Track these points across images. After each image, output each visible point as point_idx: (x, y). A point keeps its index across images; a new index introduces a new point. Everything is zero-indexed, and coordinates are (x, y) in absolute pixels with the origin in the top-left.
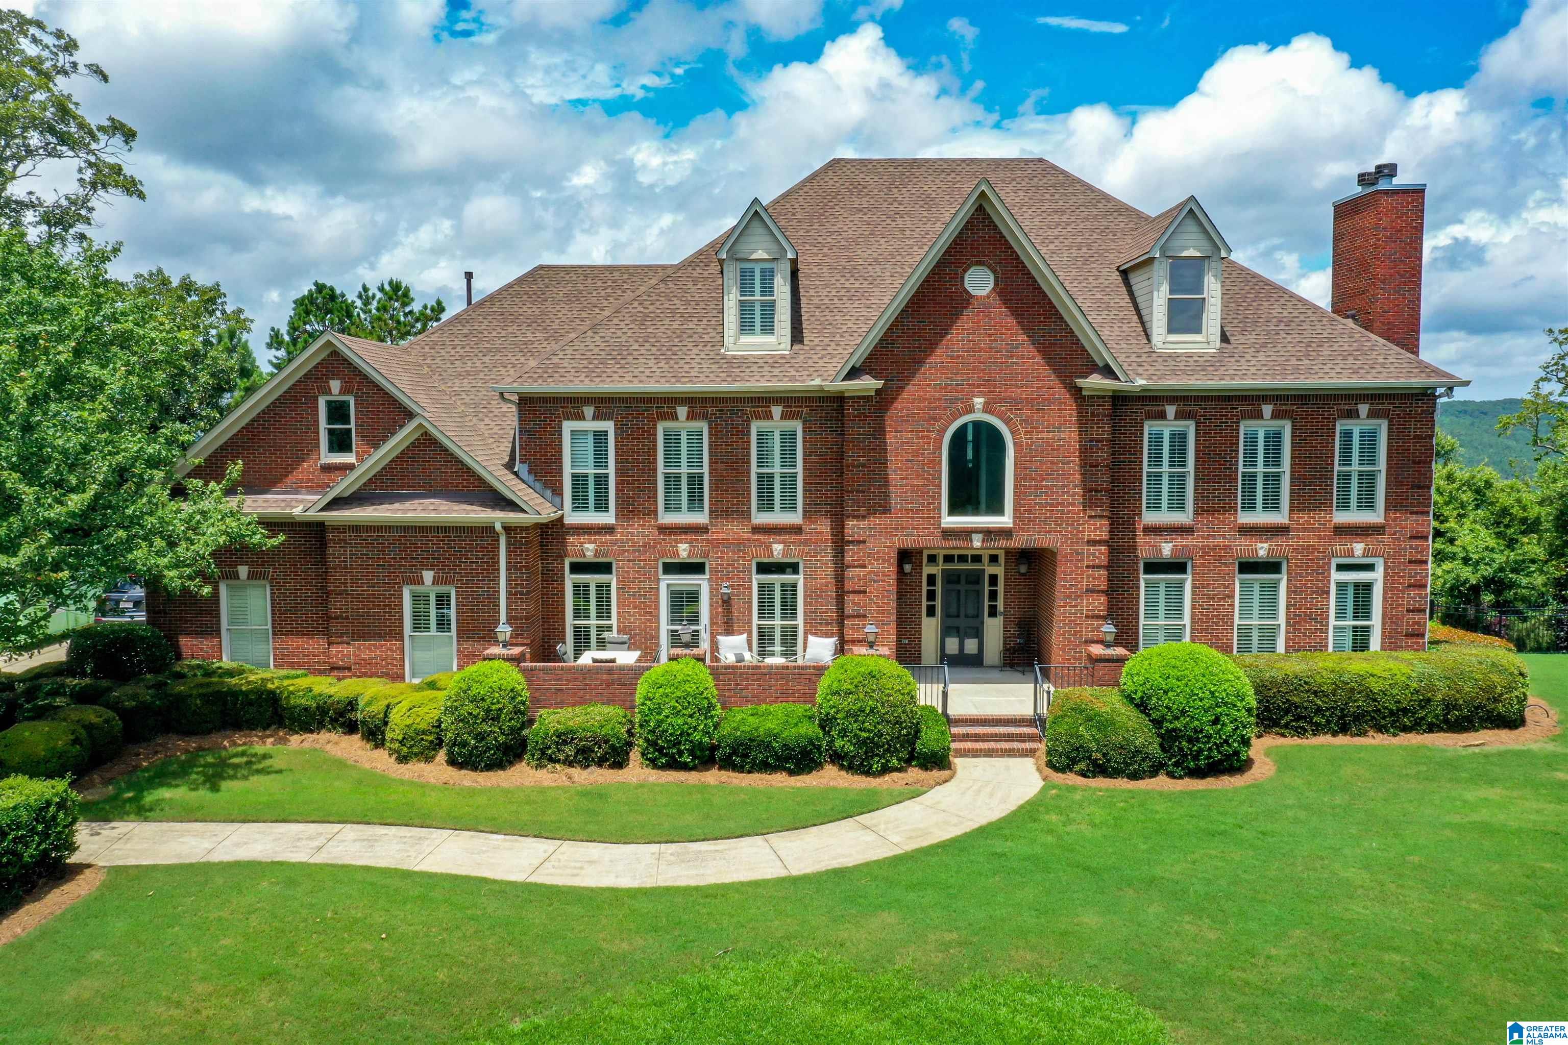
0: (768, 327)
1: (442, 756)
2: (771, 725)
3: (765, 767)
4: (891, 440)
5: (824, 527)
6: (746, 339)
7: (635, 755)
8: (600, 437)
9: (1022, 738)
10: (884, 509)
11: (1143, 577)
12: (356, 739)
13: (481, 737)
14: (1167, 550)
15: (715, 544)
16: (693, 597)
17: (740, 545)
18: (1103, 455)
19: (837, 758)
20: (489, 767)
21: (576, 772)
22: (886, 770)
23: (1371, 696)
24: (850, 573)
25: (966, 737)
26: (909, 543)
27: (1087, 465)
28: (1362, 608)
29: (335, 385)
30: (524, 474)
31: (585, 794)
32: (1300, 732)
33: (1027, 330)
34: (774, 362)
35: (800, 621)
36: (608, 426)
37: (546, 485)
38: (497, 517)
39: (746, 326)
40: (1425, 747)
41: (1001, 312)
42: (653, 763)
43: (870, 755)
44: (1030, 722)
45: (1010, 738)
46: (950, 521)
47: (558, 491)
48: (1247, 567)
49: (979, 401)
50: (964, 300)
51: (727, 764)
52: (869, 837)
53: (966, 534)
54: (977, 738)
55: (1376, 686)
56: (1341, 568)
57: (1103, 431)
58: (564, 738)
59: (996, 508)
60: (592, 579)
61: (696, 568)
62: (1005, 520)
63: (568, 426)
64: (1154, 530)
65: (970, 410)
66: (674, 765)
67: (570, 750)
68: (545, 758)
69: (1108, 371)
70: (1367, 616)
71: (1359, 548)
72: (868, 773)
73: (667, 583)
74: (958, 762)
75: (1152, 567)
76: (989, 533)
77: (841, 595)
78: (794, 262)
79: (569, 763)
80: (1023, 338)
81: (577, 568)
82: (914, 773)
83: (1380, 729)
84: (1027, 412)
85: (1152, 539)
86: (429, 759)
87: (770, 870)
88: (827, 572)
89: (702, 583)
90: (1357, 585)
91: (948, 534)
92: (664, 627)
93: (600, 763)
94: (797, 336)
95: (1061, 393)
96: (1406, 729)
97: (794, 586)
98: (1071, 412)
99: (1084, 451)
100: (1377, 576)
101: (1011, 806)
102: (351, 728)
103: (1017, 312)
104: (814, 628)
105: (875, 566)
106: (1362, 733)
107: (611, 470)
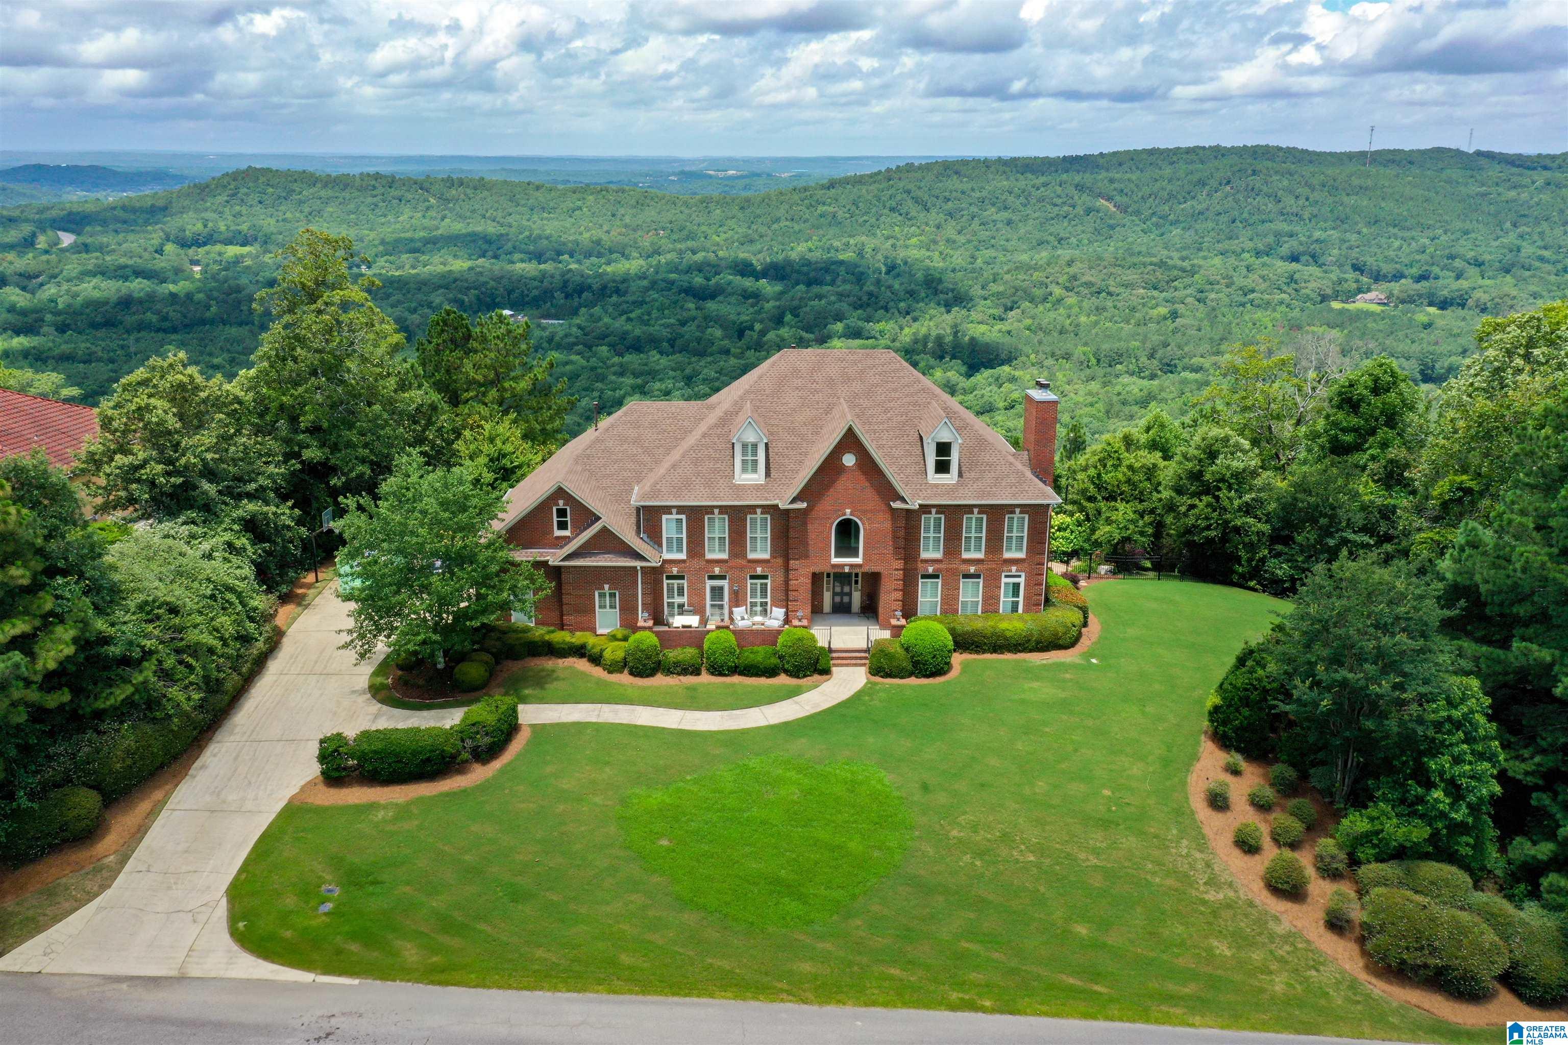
0: (755, 470)
1: (626, 671)
2: (759, 658)
3: (757, 675)
4: (809, 527)
5: (780, 561)
6: (745, 476)
7: (704, 672)
8: (679, 521)
9: (861, 658)
10: (807, 557)
11: (920, 581)
12: (584, 660)
13: (644, 665)
14: (931, 570)
15: (731, 568)
16: (721, 589)
17: (742, 568)
18: (902, 533)
19: (786, 672)
20: (647, 676)
21: (681, 678)
22: (805, 676)
23: (1006, 639)
24: (791, 583)
25: (838, 658)
26: (817, 569)
27: (895, 538)
28: (1016, 593)
29: (561, 502)
30: (645, 538)
31: (688, 688)
32: (977, 652)
33: (868, 480)
34: (757, 488)
35: (769, 600)
36: (683, 517)
37: (655, 543)
38: (638, 564)
39: (744, 470)
40: (1025, 661)
41: (858, 474)
42: (712, 674)
43: (799, 671)
44: (865, 651)
45: (856, 658)
46: (835, 560)
47: (660, 545)
48: (967, 576)
49: (848, 511)
50: (842, 469)
51: (741, 674)
52: (797, 707)
53: (843, 566)
54: (843, 658)
55: (1008, 634)
56: (1006, 576)
57: (902, 523)
58: (677, 664)
59: (857, 555)
60: (676, 582)
61: (723, 577)
62: (858, 560)
63: (664, 517)
64: (926, 561)
65: (845, 514)
66: (721, 674)
67: (679, 669)
68: (669, 672)
69: (903, 500)
70: (1018, 596)
71: (1014, 568)
72: (798, 677)
73: (709, 583)
74: (834, 669)
75: (924, 577)
76: (851, 566)
77: (787, 590)
78: (766, 444)
79: (679, 674)
80: (867, 484)
81: (668, 578)
82: (816, 677)
83: (1009, 651)
84: (869, 515)
85: (924, 565)
86: (621, 672)
87: (762, 723)
88: (780, 578)
89: (725, 583)
90: (1014, 584)
91: (834, 566)
92: (708, 602)
93: (691, 674)
94: (768, 474)
95: (883, 507)
96: (1020, 651)
97: (766, 584)
98: (888, 516)
99: (894, 532)
100: (1022, 581)
101: (851, 693)
102: (582, 656)
103: (865, 473)
104: (774, 604)
105: (802, 580)
106: (1002, 653)
107: (684, 536)
